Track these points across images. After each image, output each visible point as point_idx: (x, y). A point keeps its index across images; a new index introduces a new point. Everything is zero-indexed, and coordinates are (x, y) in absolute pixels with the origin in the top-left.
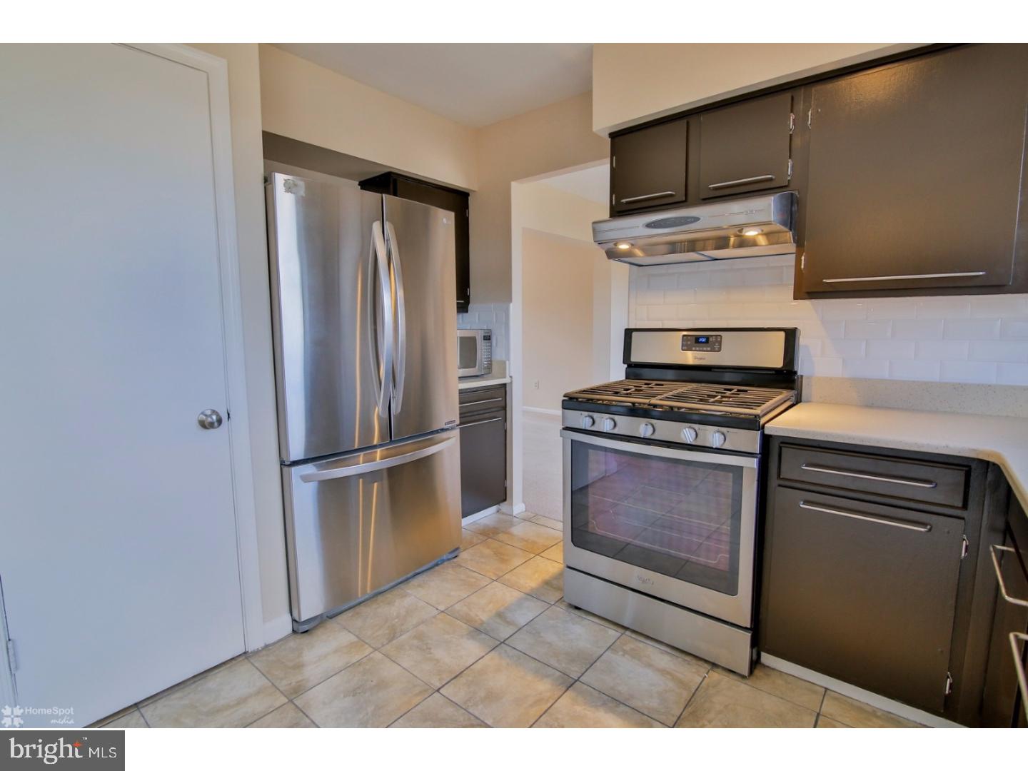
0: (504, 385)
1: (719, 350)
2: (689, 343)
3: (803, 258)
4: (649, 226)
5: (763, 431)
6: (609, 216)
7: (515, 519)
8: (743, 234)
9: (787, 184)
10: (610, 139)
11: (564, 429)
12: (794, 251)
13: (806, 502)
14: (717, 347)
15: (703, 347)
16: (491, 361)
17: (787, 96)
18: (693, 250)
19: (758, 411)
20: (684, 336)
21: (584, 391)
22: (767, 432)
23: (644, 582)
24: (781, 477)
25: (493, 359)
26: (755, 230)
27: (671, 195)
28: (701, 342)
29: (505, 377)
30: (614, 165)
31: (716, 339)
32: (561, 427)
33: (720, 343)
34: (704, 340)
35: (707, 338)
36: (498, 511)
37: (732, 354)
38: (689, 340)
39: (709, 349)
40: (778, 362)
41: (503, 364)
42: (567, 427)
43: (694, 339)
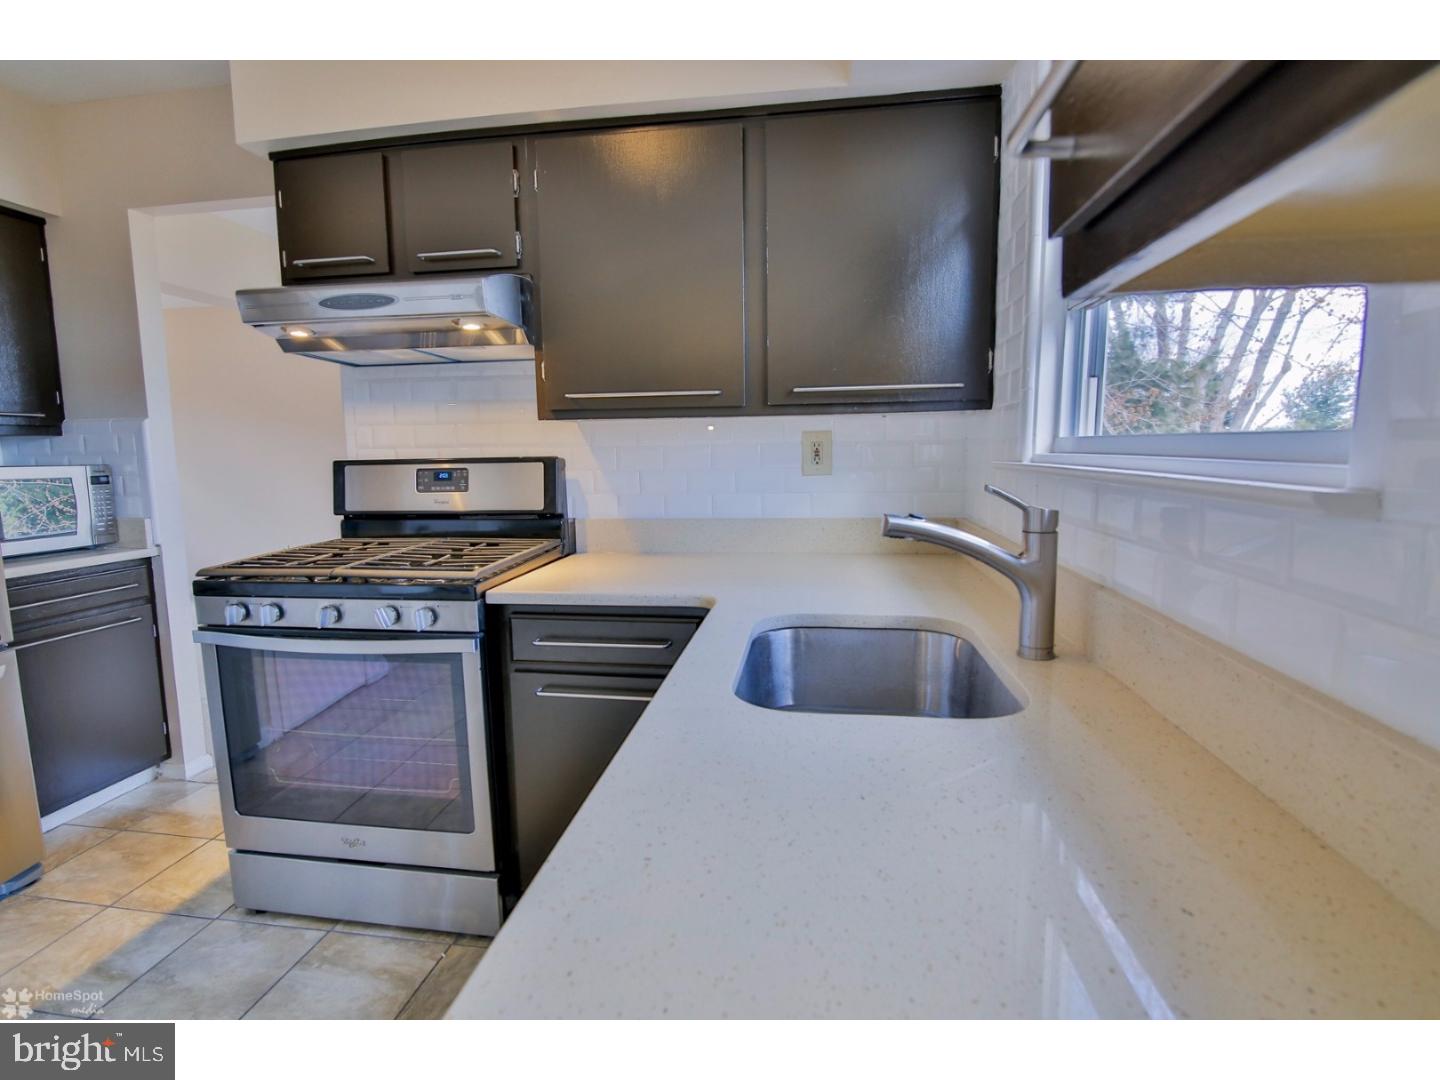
0: (148, 561)
1: (466, 490)
2: (426, 480)
3: (543, 365)
4: (323, 304)
5: (485, 601)
6: (281, 284)
7: (190, 785)
8: (459, 327)
9: (515, 264)
10: (271, 163)
11: (201, 629)
12: (534, 357)
13: (548, 687)
14: (463, 484)
15: (445, 486)
16: (115, 520)
17: (505, 147)
18: (414, 346)
19: (476, 572)
20: (419, 470)
21: (243, 563)
22: (490, 600)
23: (352, 844)
24: (515, 658)
25: (118, 518)
26: (476, 323)
27: (369, 263)
28: (443, 479)
29: (145, 548)
30: (281, 205)
31: (462, 473)
32: (196, 626)
33: (467, 482)
34: (445, 476)
35: (450, 472)
36: (156, 778)
37: (480, 495)
38: (426, 477)
39: (453, 488)
40: (538, 504)
41: (139, 525)
42: (209, 625)
43: (432, 473)
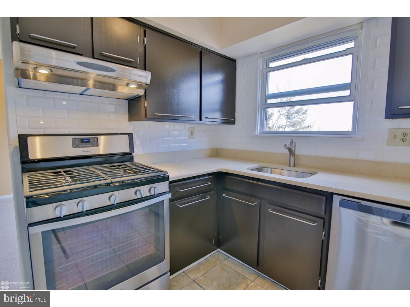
1: (98, 146)
2: (77, 143)
4: (79, 63)
9: (137, 67)
14: (96, 144)
15: (87, 145)
20: (73, 138)
27: (74, 47)
28: (85, 142)
31: (95, 140)
35: (89, 140)
38: (77, 141)
39: (91, 146)
43: (80, 140)
